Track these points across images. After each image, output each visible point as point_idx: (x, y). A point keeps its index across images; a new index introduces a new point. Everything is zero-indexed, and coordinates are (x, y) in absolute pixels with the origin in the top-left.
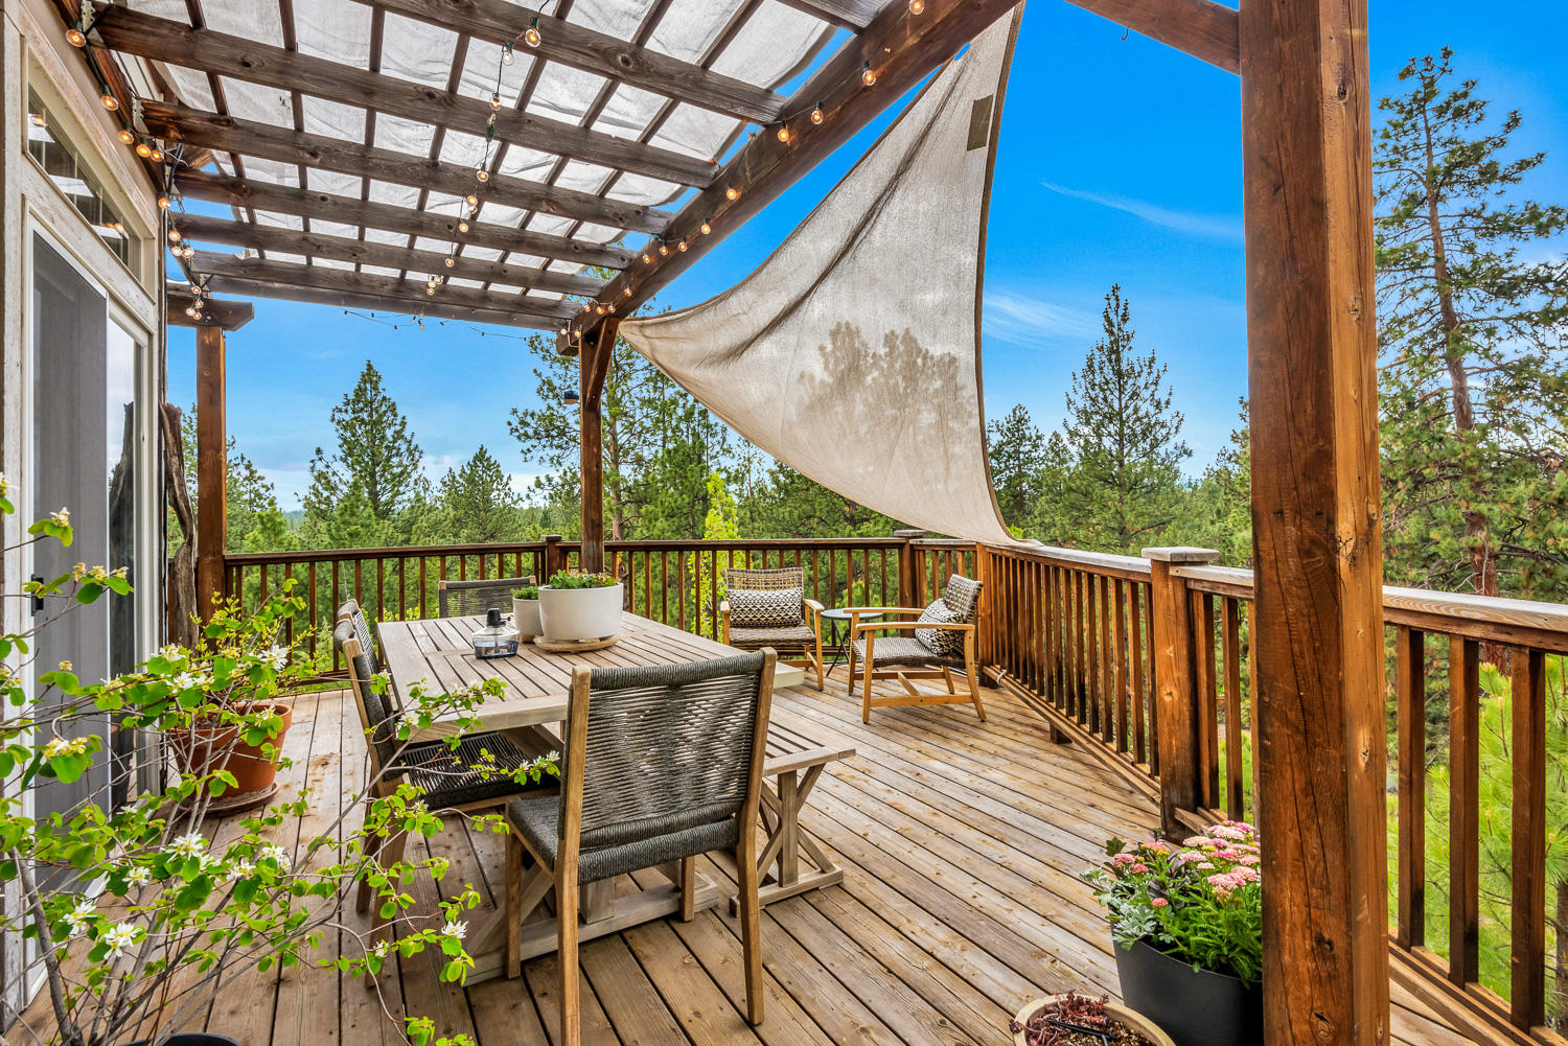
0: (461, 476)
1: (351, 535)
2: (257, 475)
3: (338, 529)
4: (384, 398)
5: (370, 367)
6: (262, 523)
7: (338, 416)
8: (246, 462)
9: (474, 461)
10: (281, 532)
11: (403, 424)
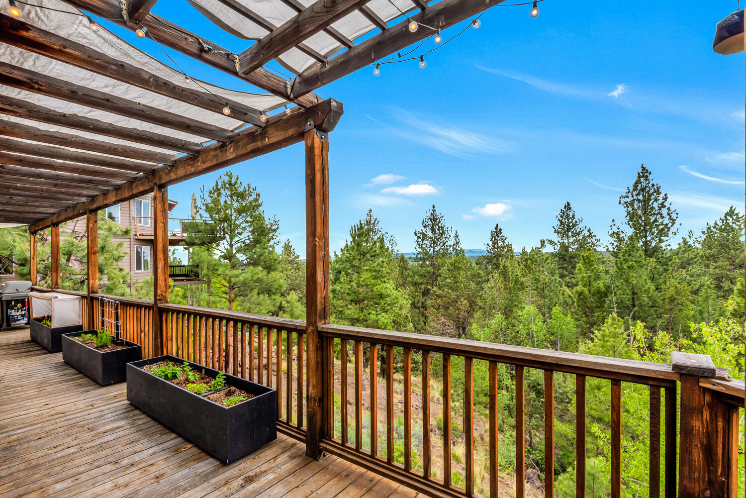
0: (714, 227)
1: (629, 267)
2: (592, 235)
3: (621, 263)
4: (653, 185)
5: (643, 168)
6: (584, 260)
7: (623, 200)
8: (588, 228)
9: (725, 217)
10: (592, 265)
11: (665, 199)
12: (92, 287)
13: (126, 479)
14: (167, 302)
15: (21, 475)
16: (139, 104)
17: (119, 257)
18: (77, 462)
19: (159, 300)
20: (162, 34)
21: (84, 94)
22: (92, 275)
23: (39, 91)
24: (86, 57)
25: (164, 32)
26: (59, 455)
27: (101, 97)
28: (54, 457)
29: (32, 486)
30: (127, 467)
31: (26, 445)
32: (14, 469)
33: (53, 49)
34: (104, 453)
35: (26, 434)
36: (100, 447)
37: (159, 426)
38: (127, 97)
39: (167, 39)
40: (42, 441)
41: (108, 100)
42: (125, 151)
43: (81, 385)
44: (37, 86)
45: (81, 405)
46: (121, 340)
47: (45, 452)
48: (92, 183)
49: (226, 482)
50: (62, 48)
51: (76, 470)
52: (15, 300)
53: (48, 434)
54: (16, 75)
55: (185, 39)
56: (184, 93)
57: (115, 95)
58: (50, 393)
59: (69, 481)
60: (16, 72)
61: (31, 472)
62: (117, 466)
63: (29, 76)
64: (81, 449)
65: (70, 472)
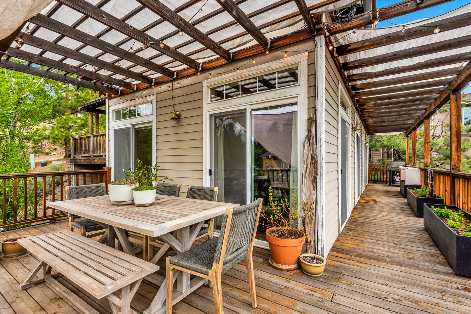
12: (426, 163)
13: (396, 251)
14: (459, 171)
15: (361, 231)
16: (413, 48)
17: (465, 149)
18: (382, 237)
19: (452, 168)
20: (391, 13)
21: (383, 58)
22: (426, 156)
23: (365, 66)
24: (371, 43)
25: (392, 11)
26: (377, 232)
27: (392, 55)
28: (375, 232)
29: (361, 236)
30: (400, 248)
31: (369, 225)
32: (361, 229)
33: (359, 47)
34: (395, 239)
35: (371, 222)
36: (395, 237)
37: (433, 242)
38: (403, 48)
39: (394, 14)
40: (376, 226)
41: (395, 55)
42: (424, 76)
43: (407, 213)
44: (363, 64)
45: (401, 220)
46: (434, 194)
47: (373, 229)
48: (419, 101)
49: (449, 281)
50: (362, 45)
51: (379, 239)
52: (396, 171)
53: (380, 224)
54: (357, 64)
55: (406, 6)
56: (429, 29)
57: (397, 51)
58: (391, 212)
59: (374, 241)
60: (356, 62)
61: (364, 232)
62: (396, 246)
63: (360, 62)
64: (387, 234)
65: (377, 239)
